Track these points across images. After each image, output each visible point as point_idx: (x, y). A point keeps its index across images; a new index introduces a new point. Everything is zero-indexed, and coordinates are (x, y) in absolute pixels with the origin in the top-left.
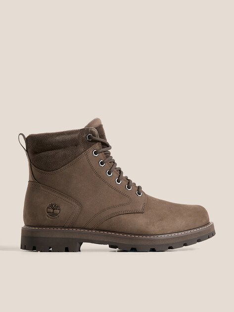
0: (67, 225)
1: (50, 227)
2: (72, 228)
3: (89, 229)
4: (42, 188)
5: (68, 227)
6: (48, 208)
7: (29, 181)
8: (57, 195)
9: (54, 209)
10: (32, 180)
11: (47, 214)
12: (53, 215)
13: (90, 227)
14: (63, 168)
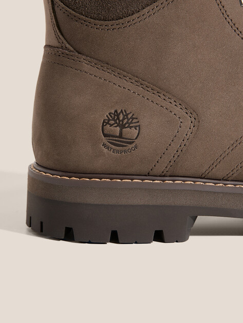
0: (159, 169)
1: (111, 175)
2: (173, 176)
3: (217, 179)
4: (86, 67)
5: (162, 176)
6: (106, 123)
7: (46, 46)
8: (128, 85)
9: (122, 127)
10: (55, 43)
11: (104, 140)
12: (120, 141)
13: (220, 174)
14: (146, 10)
